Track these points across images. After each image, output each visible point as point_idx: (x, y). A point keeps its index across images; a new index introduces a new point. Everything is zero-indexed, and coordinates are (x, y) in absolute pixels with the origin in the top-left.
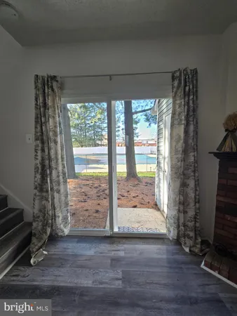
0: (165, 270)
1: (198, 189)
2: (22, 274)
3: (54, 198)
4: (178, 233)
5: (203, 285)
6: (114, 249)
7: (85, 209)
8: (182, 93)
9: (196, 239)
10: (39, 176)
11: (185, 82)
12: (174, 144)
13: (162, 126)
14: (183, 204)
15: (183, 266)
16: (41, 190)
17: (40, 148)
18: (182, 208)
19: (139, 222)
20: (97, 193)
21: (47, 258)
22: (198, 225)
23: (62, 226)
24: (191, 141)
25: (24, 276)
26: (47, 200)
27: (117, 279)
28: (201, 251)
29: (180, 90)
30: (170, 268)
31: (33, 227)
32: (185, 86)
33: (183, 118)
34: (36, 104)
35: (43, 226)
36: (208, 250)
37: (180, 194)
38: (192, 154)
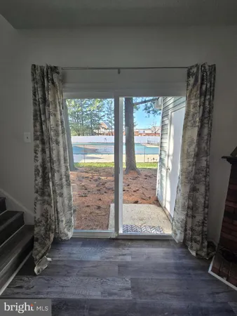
0: (174, 277)
1: (208, 194)
2: (26, 285)
3: (57, 202)
4: (185, 237)
5: (213, 293)
6: (120, 253)
7: (86, 204)
8: (198, 92)
9: (202, 243)
10: (40, 180)
11: (202, 80)
12: (186, 147)
13: (167, 122)
14: (192, 209)
15: (191, 272)
16: (43, 194)
17: (40, 149)
18: (190, 213)
19: (142, 220)
20: (97, 186)
21: (51, 265)
22: (205, 229)
23: (65, 230)
24: (204, 145)
25: (28, 288)
26: (49, 204)
27: (127, 289)
28: (208, 254)
29: (195, 89)
30: (179, 274)
31: (35, 232)
32: (202, 84)
33: (198, 119)
34: (35, 100)
35: (46, 231)
36: (213, 253)
37: (189, 198)
38: (204, 158)
